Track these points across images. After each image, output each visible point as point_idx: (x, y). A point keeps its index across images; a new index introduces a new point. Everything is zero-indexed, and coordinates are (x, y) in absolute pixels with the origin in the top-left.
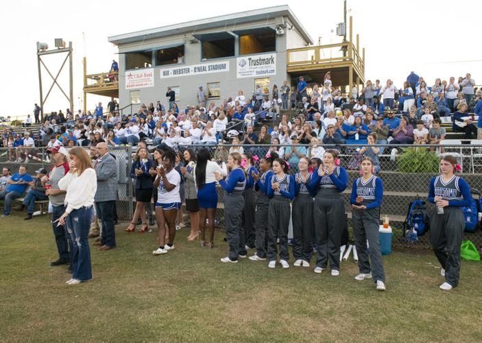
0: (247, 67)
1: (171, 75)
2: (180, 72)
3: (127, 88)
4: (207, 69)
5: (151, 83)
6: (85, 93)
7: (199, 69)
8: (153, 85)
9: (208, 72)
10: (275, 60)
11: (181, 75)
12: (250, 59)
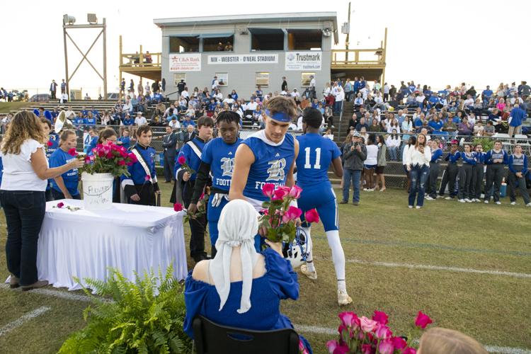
0: (295, 61)
1: (219, 62)
2: (229, 59)
3: (170, 71)
4: (256, 59)
5: (198, 67)
6: (121, 72)
7: (249, 59)
8: (200, 70)
9: (257, 62)
10: (320, 58)
11: (230, 63)
12: (298, 54)
